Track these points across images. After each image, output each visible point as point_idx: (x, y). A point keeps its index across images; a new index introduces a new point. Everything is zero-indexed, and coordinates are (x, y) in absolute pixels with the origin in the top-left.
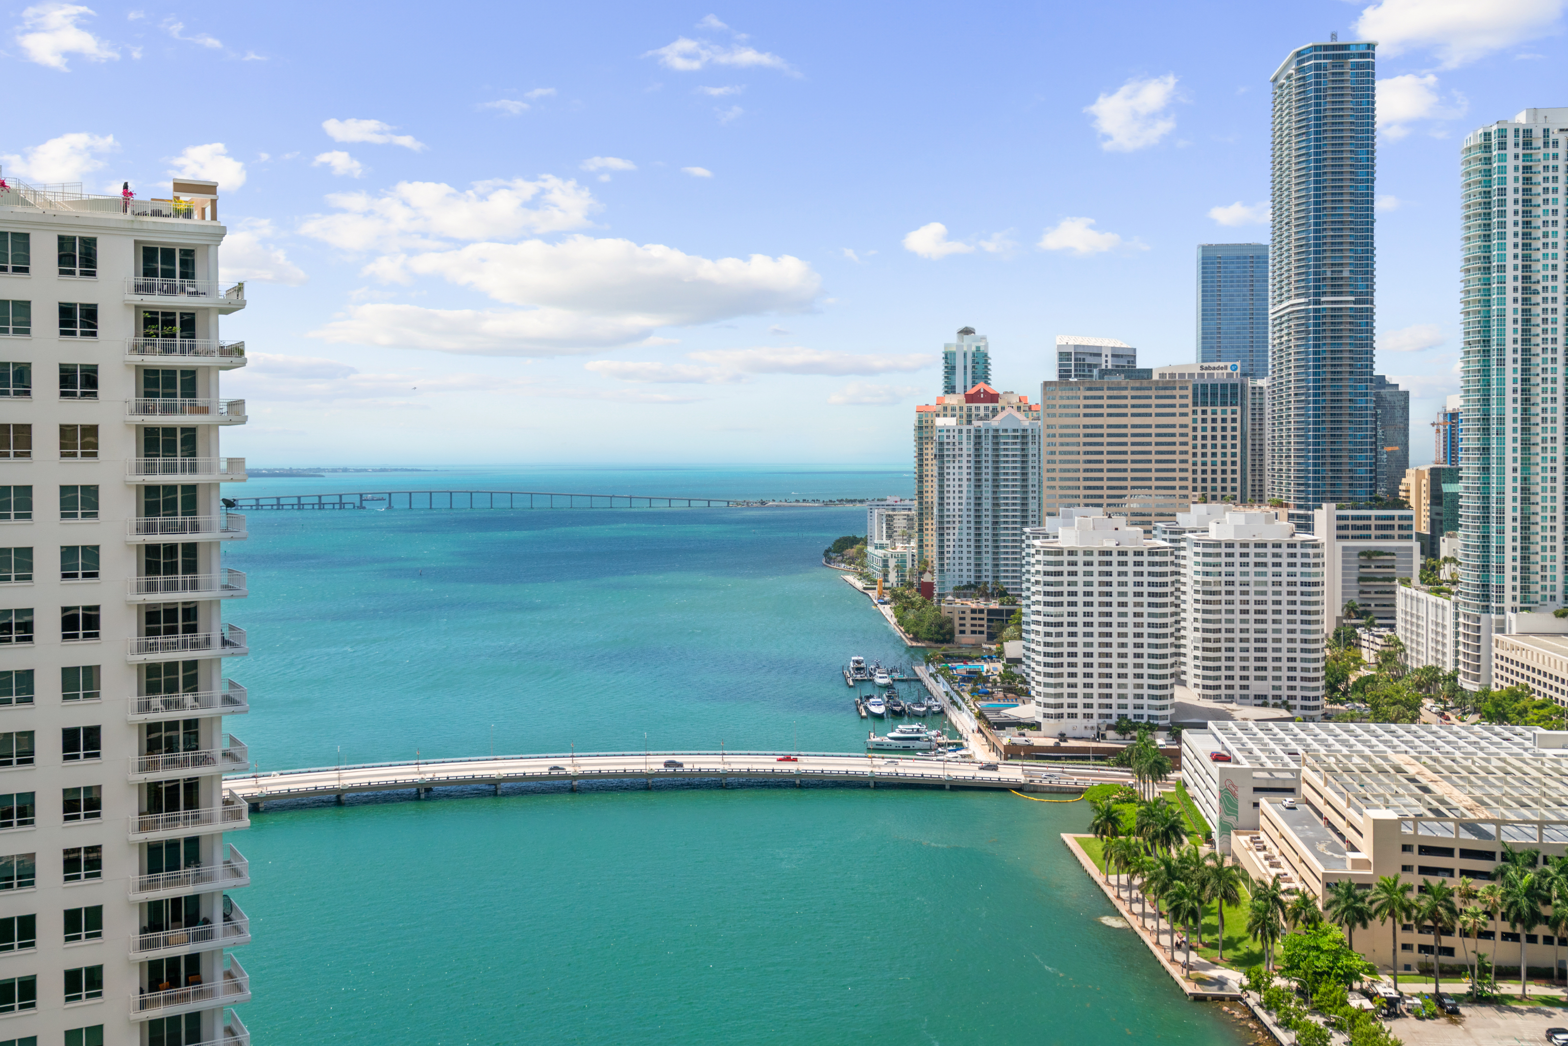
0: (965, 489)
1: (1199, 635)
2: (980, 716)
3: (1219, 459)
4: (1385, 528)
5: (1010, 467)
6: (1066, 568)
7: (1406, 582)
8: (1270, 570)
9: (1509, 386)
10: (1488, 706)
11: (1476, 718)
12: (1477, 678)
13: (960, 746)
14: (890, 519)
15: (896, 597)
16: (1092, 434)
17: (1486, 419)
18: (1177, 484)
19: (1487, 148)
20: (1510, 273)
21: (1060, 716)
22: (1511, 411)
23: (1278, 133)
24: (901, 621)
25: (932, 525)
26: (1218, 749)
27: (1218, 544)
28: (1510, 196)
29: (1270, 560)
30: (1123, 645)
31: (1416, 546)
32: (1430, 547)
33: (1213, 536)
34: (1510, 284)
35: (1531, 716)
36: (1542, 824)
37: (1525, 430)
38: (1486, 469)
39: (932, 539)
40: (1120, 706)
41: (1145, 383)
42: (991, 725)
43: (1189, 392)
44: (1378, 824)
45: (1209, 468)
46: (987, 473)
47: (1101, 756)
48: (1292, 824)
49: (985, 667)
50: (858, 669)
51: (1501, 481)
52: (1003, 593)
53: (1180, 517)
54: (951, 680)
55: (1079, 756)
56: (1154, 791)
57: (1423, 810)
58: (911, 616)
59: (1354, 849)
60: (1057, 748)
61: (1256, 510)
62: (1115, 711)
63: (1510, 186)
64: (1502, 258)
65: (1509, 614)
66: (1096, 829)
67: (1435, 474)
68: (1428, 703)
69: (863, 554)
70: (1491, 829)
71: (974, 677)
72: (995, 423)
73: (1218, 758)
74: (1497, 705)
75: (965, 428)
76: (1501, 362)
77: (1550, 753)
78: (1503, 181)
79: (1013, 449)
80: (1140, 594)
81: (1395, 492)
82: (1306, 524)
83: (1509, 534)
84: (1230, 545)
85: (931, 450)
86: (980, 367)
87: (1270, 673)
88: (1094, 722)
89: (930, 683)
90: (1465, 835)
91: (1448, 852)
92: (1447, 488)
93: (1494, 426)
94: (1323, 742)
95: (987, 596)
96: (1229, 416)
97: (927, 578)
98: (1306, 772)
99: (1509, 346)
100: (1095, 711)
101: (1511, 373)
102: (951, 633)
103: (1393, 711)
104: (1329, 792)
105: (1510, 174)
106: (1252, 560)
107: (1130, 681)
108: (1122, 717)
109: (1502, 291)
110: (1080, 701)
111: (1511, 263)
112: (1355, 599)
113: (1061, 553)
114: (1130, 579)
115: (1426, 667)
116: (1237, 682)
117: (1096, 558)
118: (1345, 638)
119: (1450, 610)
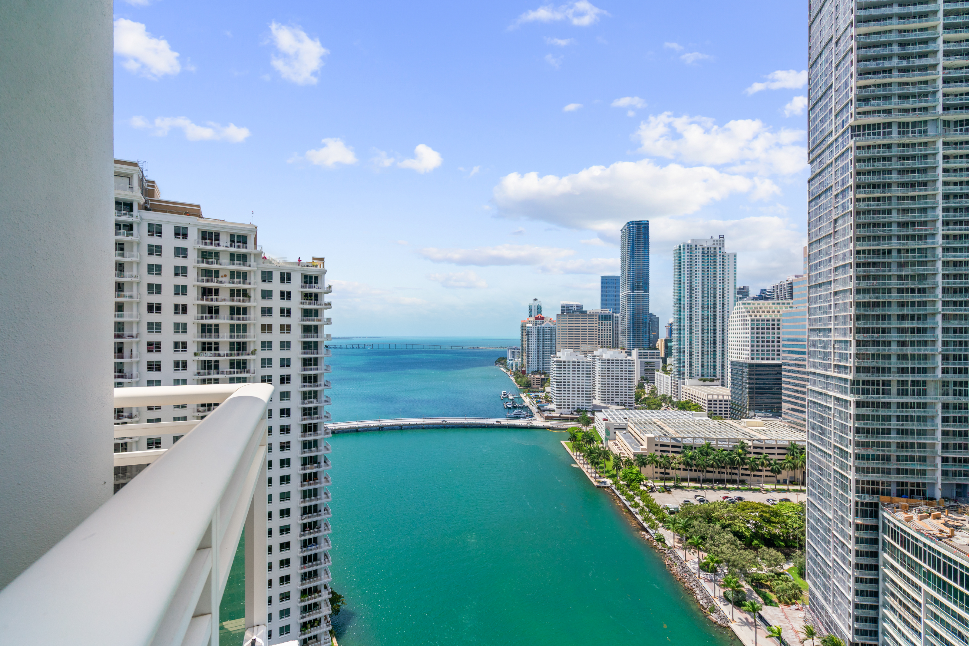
0: (535, 344)
1: (600, 385)
2: (538, 408)
3: (606, 336)
4: (652, 356)
5: (547, 338)
6: (563, 366)
7: (658, 371)
8: (620, 367)
9: (686, 316)
10: (680, 406)
11: (676, 409)
12: (677, 398)
13: (532, 416)
14: (513, 352)
15: (515, 374)
16: (571, 329)
17: (680, 325)
18: (594, 343)
19: (680, 250)
20: (686, 285)
21: (561, 408)
22: (687, 323)
23: (622, 245)
24: (516, 381)
25: (525, 354)
26: (605, 417)
27: (605, 360)
28: (686, 263)
29: (620, 364)
30: (578, 388)
31: (661, 360)
32: (664, 361)
33: (604, 357)
34: (686, 288)
35: (692, 408)
36: (694, 438)
37: (691, 328)
38: (680, 339)
39: (525, 358)
40: (578, 405)
41: (586, 314)
42: (541, 411)
43: (598, 317)
44: (648, 438)
45: (603, 339)
46: (541, 339)
47: (572, 419)
48: (625, 438)
49: (540, 394)
50: (503, 394)
51: (684, 343)
52: (545, 373)
53: (594, 352)
54: (530, 398)
55: (566, 419)
56: (587, 429)
57: (661, 434)
58: (519, 380)
59: (642, 445)
60: (560, 417)
61: (616, 350)
62: (576, 407)
63: (686, 260)
64: (684, 280)
65: (686, 380)
66: (570, 439)
67: (666, 340)
68: (663, 404)
69: (506, 362)
70: (680, 439)
71: (536, 397)
72: (543, 325)
73: (605, 420)
74: (683, 405)
75: (535, 327)
76: (684, 309)
78: (684, 259)
79: (548, 333)
81: (655, 345)
82: (630, 354)
83: (686, 357)
84: (609, 360)
85: (525, 333)
86: (539, 310)
87: (619, 396)
88: (570, 410)
89: (524, 398)
90: (673, 441)
91: (668, 446)
92: (669, 344)
93: (682, 327)
94: (634, 415)
95: (541, 374)
96: (609, 324)
97: (524, 369)
98: (629, 424)
99: (686, 305)
100: (571, 406)
101: (687, 312)
102: (530, 384)
103: (654, 407)
104: (635, 429)
105: (686, 257)
106: (615, 364)
107: (580, 398)
108: (578, 408)
109: (684, 290)
110: (566, 404)
111: (686, 282)
112: (644, 375)
113: (561, 362)
114: (581, 369)
115: (663, 395)
116: (610, 399)
117: (571, 364)
118: (641, 386)
119: (670, 379)
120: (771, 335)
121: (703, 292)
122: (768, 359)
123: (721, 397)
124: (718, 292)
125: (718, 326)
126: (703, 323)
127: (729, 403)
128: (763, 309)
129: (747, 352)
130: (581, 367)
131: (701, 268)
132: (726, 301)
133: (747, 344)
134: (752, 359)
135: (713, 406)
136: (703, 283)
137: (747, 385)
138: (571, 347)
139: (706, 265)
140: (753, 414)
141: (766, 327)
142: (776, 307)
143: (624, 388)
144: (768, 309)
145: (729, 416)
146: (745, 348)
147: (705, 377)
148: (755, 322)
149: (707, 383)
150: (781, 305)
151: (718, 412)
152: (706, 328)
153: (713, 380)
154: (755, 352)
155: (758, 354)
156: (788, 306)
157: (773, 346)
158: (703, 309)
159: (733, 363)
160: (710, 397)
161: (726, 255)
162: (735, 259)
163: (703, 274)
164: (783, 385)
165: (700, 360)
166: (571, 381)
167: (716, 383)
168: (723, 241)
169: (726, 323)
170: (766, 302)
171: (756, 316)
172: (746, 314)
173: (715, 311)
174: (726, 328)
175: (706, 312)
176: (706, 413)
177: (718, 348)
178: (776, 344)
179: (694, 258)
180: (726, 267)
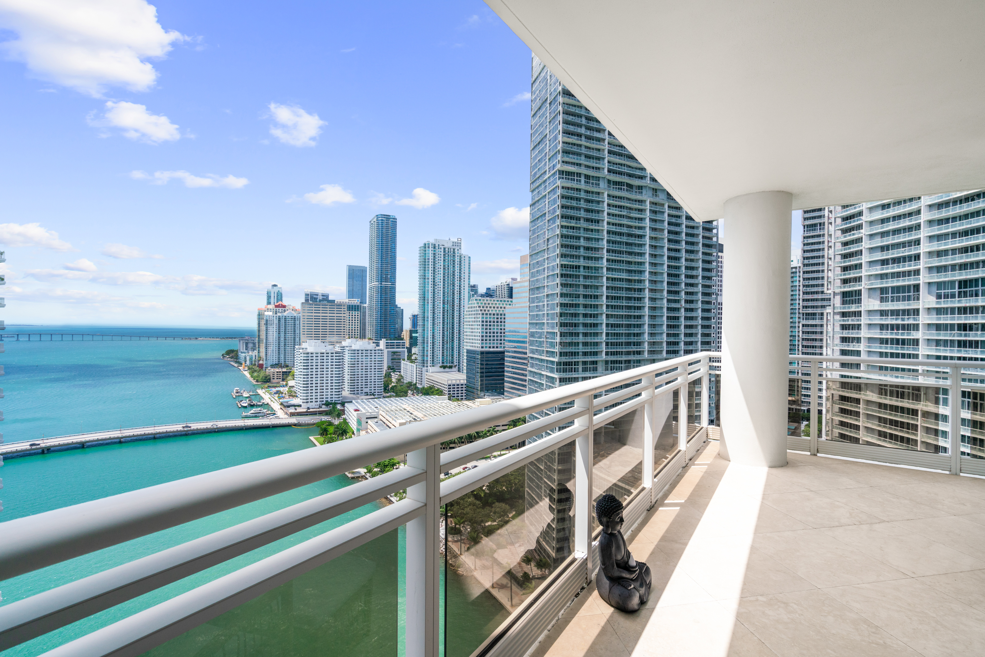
0: (275, 334)
1: (349, 376)
2: (282, 404)
3: (353, 326)
4: (398, 346)
5: (290, 328)
6: (310, 358)
7: (404, 360)
8: (369, 357)
9: (430, 309)
10: (424, 391)
11: (421, 394)
12: (421, 384)
13: (274, 414)
14: (248, 344)
15: (250, 369)
16: (317, 319)
17: (424, 317)
18: (342, 333)
19: (425, 247)
20: (430, 280)
21: (307, 402)
22: (430, 315)
23: (371, 236)
24: (252, 376)
25: (263, 346)
26: (356, 408)
27: (355, 350)
28: (430, 261)
29: (369, 355)
30: (327, 380)
31: (406, 350)
32: (409, 351)
33: (353, 348)
34: (430, 283)
35: (435, 393)
37: (433, 320)
38: (424, 330)
39: (262, 350)
40: (326, 398)
41: (333, 304)
42: (285, 407)
43: (346, 307)
45: (351, 329)
46: (282, 329)
47: (321, 413)
48: (377, 427)
49: (281, 389)
50: (237, 392)
51: (428, 333)
52: (287, 366)
53: (343, 343)
54: (270, 394)
55: (314, 414)
56: (336, 422)
57: (411, 419)
58: (255, 374)
60: (306, 412)
61: (364, 341)
62: (324, 400)
63: (430, 258)
64: (429, 276)
65: (429, 367)
67: (411, 331)
68: (409, 391)
69: (237, 355)
71: (278, 392)
72: (285, 314)
73: (356, 410)
74: (426, 391)
75: (275, 315)
76: (428, 303)
77: (440, 402)
79: (291, 322)
80: (333, 365)
81: (400, 336)
82: (378, 345)
83: (429, 347)
84: (358, 351)
85: (263, 322)
86: (279, 297)
88: (318, 403)
89: (263, 395)
92: (414, 335)
93: (426, 319)
94: (384, 404)
95: (282, 367)
96: (356, 314)
97: (261, 362)
98: (380, 412)
99: (430, 299)
100: (319, 400)
101: (430, 306)
102: (270, 379)
103: (401, 394)
104: (387, 417)
105: (430, 255)
106: (364, 355)
107: (329, 390)
108: (327, 401)
109: (428, 284)
110: (314, 397)
111: (430, 277)
112: (390, 365)
113: (308, 353)
114: (330, 361)
115: (409, 382)
116: (360, 389)
117: (319, 355)
118: (388, 376)
119: (415, 367)
120: (496, 327)
121: (444, 288)
122: (493, 347)
123: (458, 382)
124: (456, 288)
125: (455, 318)
126: (443, 315)
127: (464, 386)
128: (491, 305)
129: (478, 342)
130: (330, 358)
131: (442, 266)
132: (462, 296)
133: (478, 334)
134: (482, 347)
135: (452, 390)
136: (444, 280)
137: (479, 370)
138: (317, 338)
139: (447, 263)
140: (483, 394)
141: (492, 320)
142: (499, 304)
143: (373, 378)
144: (494, 305)
145: (464, 397)
146: (477, 338)
147: (445, 364)
148: (485, 316)
149: (447, 370)
150: (503, 302)
151: (456, 395)
152: (446, 321)
153: (451, 367)
154: (484, 342)
155: (486, 343)
156: (508, 303)
157: (497, 336)
158: (444, 303)
159: (468, 351)
160: (450, 382)
161: (463, 257)
162: (470, 260)
163: (444, 272)
164: (506, 369)
165: (441, 349)
166: (319, 373)
167: (453, 369)
168: (460, 243)
169: (462, 316)
170: (492, 299)
171: (485, 311)
172: (478, 308)
173: (453, 306)
174: (462, 321)
175: (446, 306)
176: (447, 397)
177: (455, 338)
178: (499, 334)
179: (437, 257)
180: (462, 267)
